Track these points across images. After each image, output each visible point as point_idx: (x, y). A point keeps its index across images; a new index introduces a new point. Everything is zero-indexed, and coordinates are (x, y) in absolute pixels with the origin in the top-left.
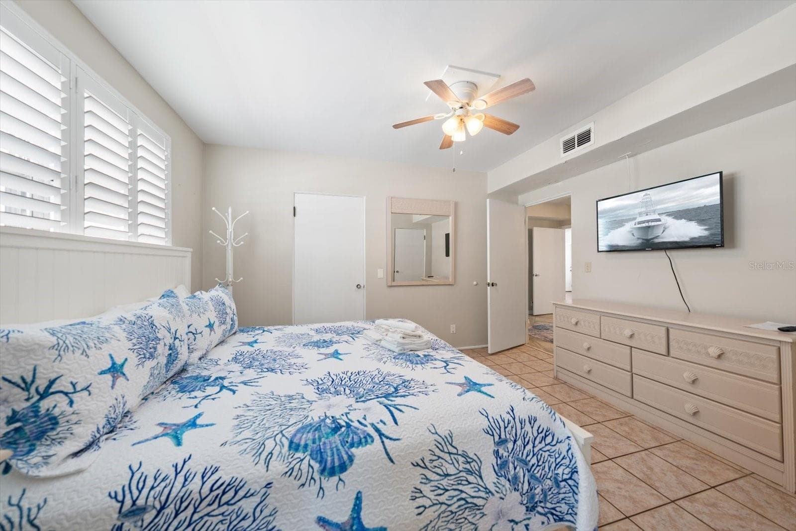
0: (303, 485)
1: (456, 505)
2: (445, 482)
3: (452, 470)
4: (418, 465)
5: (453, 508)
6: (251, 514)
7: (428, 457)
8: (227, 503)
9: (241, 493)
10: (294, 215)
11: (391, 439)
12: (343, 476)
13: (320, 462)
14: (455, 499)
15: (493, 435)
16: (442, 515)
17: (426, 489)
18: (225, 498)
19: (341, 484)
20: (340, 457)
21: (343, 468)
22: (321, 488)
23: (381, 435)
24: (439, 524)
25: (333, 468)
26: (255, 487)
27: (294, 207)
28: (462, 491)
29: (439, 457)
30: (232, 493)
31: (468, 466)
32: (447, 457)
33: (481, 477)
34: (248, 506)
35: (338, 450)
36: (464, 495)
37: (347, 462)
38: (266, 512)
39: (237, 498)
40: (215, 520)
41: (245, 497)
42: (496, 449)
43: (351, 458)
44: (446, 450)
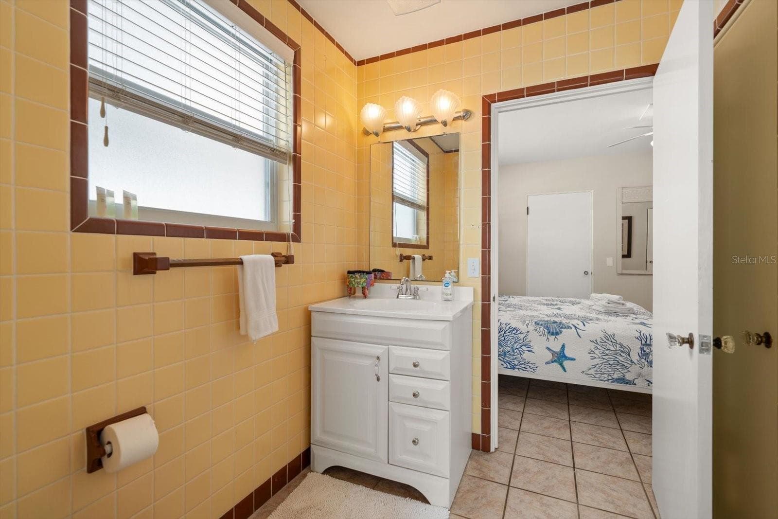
0: (541, 335)
1: (613, 362)
2: (607, 352)
3: (612, 348)
4: (593, 342)
5: (611, 363)
6: (522, 339)
7: (599, 341)
8: (514, 334)
9: (519, 332)
10: (528, 214)
11: (580, 330)
12: (557, 336)
13: (548, 330)
14: (612, 359)
15: (641, 340)
16: (604, 363)
17: (597, 352)
18: (514, 332)
19: (556, 339)
20: (556, 330)
21: (557, 334)
22: (548, 338)
23: (575, 327)
24: (602, 366)
25: (553, 333)
26: (523, 331)
27: (528, 208)
28: (616, 358)
29: (605, 342)
30: (515, 331)
31: (622, 349)
32: (610, 343)
33: (629, 356)
34: (521, 336)
35: (555, 328)
36: (617, 359)
37: (559, 332)
38: (527, 340)
39: (517, 333)
40: (511, 338)
41: (520, 333)
42: (642, 347)
43: (561, 332)
44: (610, 340)
